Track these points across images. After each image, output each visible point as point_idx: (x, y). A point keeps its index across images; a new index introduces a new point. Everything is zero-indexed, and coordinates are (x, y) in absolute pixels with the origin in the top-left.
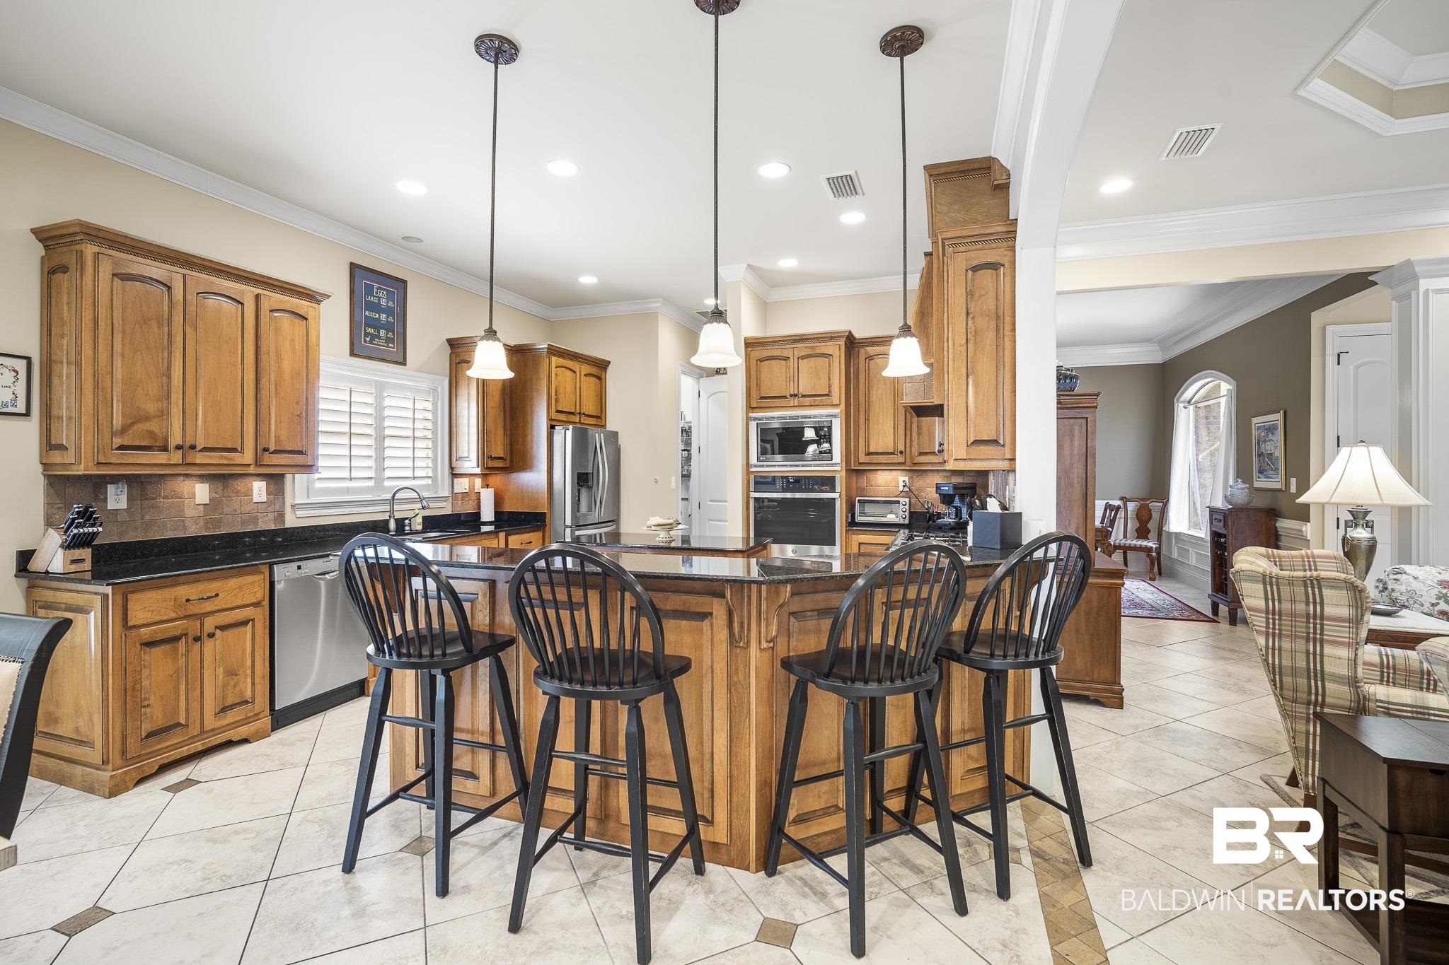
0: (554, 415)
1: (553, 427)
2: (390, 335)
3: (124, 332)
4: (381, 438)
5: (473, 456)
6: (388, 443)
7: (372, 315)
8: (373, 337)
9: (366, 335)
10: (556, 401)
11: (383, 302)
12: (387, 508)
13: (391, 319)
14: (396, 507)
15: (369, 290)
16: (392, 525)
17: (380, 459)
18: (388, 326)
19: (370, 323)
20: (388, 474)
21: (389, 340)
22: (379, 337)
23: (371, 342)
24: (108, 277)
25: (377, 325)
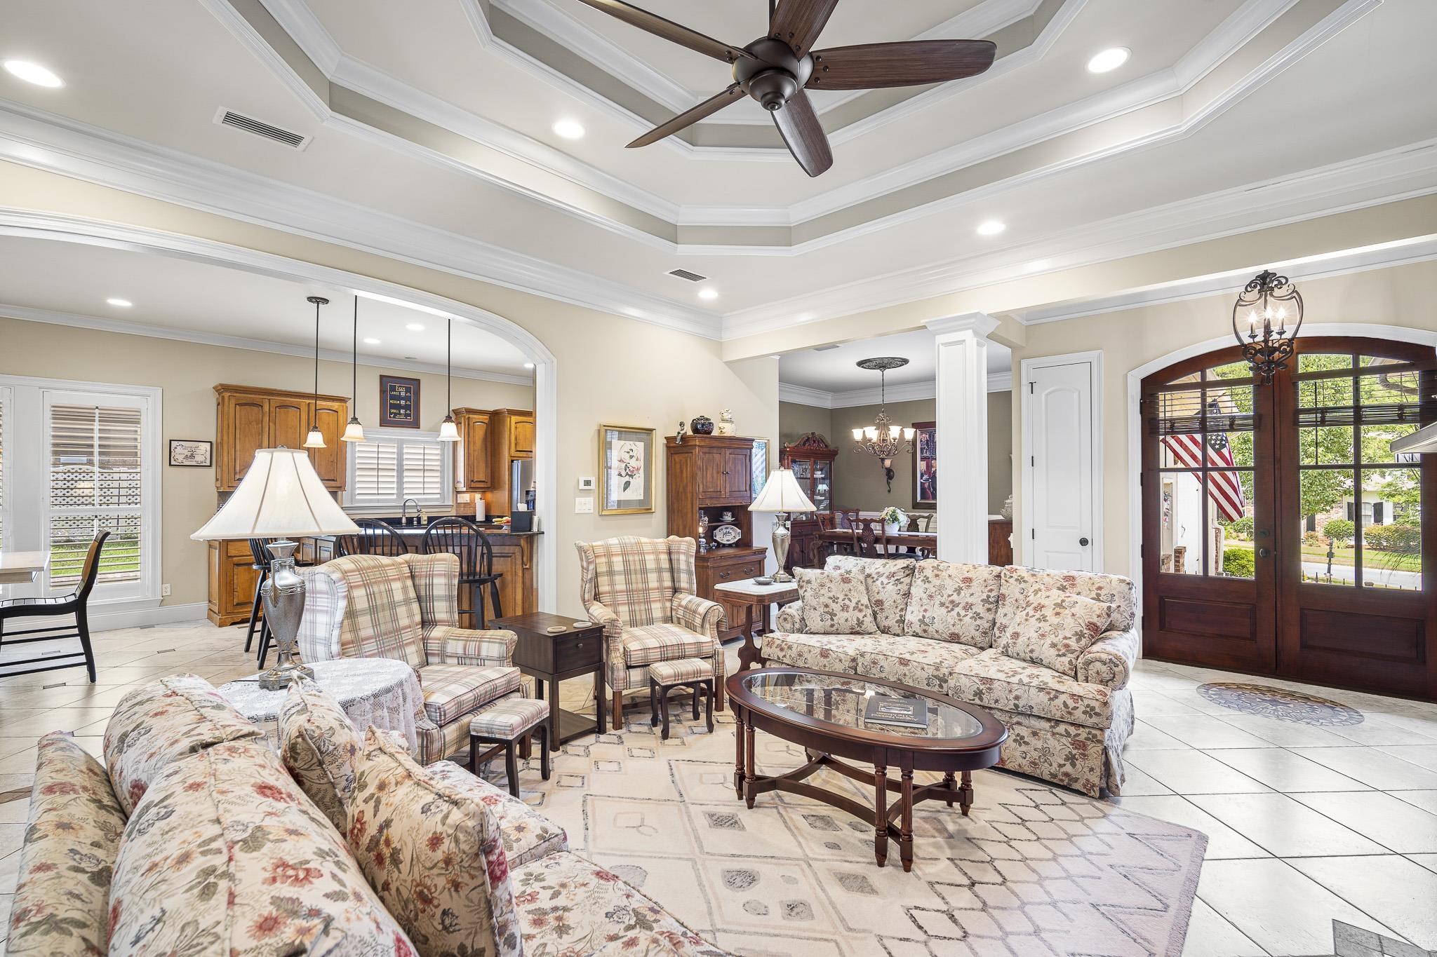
0: (513, 453)
1: (512, 461)
2: (408, 412)
3: (240, 429)
4: (400, 470)
5: (463, 481)
6: (405, 474)
7: (395, 402)
8: (395, 414)
9: (391, 414)
10: (516, 444)
11: (403, 394)
12: (401, 511)
13: (408, 403)
14: (406, 511)
15: (393, 389)
16: (404, 520)
17: (400, 482)
18: (407, 407)
19: (392, 406)
20: (405, 491)
21: (406, 415)
22: (400, 414)
23: (394, 417)
24: (234, 405)
25: (399, 407)
